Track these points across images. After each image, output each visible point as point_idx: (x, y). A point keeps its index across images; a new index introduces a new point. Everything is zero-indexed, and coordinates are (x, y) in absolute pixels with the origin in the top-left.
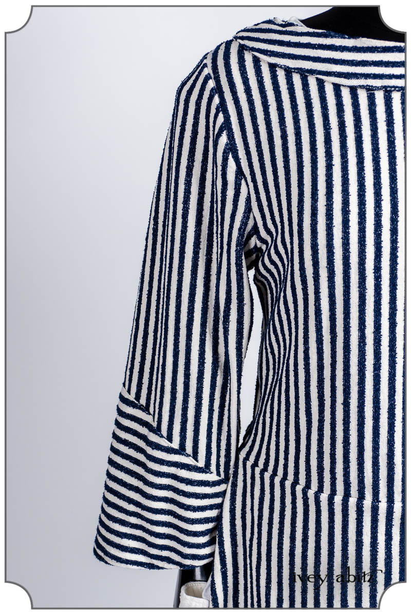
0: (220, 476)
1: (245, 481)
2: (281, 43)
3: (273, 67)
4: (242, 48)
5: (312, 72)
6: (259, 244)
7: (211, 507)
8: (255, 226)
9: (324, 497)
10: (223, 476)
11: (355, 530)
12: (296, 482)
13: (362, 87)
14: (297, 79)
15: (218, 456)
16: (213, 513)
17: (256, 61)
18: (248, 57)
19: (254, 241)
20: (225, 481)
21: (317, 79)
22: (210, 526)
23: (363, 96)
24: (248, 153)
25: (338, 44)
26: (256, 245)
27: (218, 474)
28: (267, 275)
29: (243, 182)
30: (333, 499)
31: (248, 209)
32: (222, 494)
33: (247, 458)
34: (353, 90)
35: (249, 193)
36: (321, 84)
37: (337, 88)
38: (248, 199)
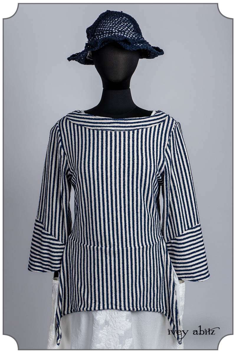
0: (63, 243)
1: (70, 244)
2: (77, 117)
3: (74, 124)
4: (67, 119)
5: (83, 125)
6: (71, 173)
7: (60, 252)
8: (69, 168)
9: (88, 246)
10: (64, 243)
11: (96, 256)
12: (81, 243)
13: (96, 129)
14: (79, 127)
15: (62, 237)
16: (61, 254)
17: (70, 122)
18: (68, 121)
19: (69, 172)
20: (65, 244)
21: (85, 127)
22: (60, 258)
23: (96, 132)
24: (67, 148)
25: (91, 118)
26: (70, 173)
27: (62, 242)
28: (74, 182)
29: (65, 156)
30: (90, 246)
31: (67, 163)
32: (64, 248)
33: (70, 238)
34: (93, 130)
35: (67, 159)
36: (85, 128)
37: (89, 130)
38: (67, 161)
